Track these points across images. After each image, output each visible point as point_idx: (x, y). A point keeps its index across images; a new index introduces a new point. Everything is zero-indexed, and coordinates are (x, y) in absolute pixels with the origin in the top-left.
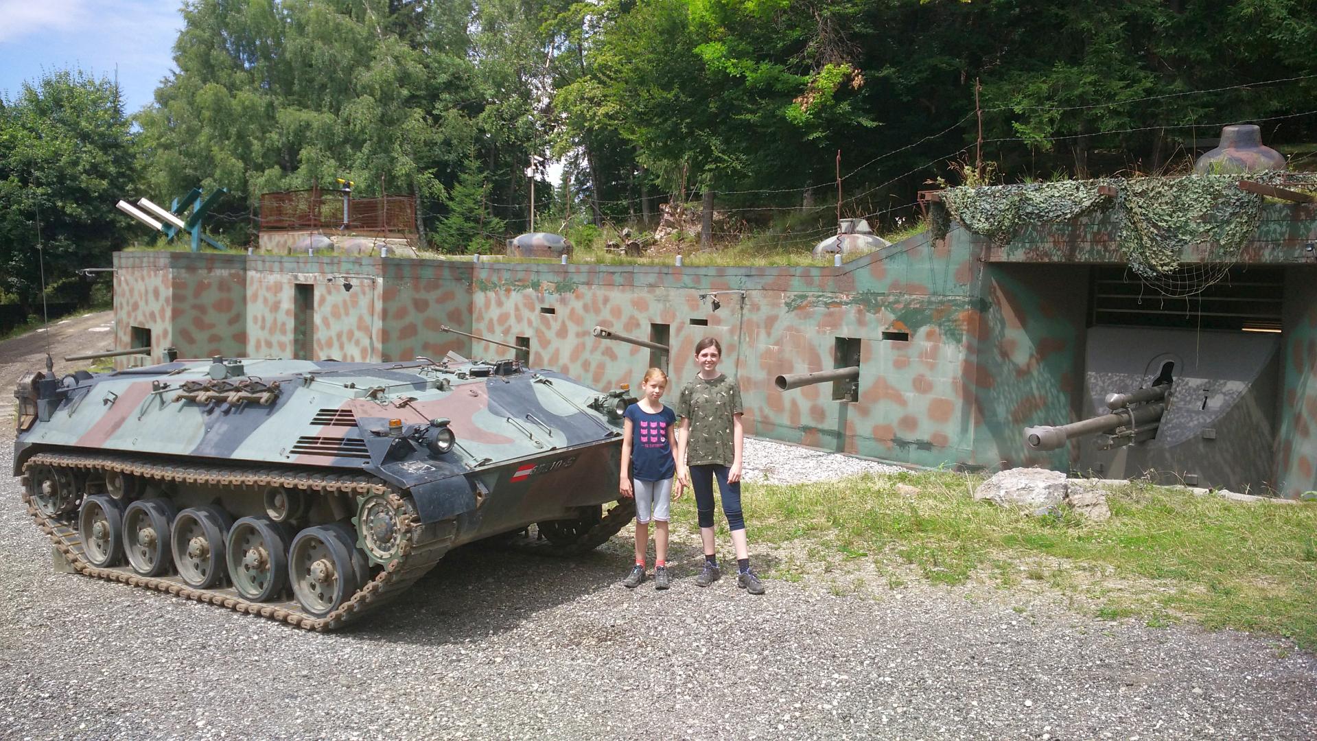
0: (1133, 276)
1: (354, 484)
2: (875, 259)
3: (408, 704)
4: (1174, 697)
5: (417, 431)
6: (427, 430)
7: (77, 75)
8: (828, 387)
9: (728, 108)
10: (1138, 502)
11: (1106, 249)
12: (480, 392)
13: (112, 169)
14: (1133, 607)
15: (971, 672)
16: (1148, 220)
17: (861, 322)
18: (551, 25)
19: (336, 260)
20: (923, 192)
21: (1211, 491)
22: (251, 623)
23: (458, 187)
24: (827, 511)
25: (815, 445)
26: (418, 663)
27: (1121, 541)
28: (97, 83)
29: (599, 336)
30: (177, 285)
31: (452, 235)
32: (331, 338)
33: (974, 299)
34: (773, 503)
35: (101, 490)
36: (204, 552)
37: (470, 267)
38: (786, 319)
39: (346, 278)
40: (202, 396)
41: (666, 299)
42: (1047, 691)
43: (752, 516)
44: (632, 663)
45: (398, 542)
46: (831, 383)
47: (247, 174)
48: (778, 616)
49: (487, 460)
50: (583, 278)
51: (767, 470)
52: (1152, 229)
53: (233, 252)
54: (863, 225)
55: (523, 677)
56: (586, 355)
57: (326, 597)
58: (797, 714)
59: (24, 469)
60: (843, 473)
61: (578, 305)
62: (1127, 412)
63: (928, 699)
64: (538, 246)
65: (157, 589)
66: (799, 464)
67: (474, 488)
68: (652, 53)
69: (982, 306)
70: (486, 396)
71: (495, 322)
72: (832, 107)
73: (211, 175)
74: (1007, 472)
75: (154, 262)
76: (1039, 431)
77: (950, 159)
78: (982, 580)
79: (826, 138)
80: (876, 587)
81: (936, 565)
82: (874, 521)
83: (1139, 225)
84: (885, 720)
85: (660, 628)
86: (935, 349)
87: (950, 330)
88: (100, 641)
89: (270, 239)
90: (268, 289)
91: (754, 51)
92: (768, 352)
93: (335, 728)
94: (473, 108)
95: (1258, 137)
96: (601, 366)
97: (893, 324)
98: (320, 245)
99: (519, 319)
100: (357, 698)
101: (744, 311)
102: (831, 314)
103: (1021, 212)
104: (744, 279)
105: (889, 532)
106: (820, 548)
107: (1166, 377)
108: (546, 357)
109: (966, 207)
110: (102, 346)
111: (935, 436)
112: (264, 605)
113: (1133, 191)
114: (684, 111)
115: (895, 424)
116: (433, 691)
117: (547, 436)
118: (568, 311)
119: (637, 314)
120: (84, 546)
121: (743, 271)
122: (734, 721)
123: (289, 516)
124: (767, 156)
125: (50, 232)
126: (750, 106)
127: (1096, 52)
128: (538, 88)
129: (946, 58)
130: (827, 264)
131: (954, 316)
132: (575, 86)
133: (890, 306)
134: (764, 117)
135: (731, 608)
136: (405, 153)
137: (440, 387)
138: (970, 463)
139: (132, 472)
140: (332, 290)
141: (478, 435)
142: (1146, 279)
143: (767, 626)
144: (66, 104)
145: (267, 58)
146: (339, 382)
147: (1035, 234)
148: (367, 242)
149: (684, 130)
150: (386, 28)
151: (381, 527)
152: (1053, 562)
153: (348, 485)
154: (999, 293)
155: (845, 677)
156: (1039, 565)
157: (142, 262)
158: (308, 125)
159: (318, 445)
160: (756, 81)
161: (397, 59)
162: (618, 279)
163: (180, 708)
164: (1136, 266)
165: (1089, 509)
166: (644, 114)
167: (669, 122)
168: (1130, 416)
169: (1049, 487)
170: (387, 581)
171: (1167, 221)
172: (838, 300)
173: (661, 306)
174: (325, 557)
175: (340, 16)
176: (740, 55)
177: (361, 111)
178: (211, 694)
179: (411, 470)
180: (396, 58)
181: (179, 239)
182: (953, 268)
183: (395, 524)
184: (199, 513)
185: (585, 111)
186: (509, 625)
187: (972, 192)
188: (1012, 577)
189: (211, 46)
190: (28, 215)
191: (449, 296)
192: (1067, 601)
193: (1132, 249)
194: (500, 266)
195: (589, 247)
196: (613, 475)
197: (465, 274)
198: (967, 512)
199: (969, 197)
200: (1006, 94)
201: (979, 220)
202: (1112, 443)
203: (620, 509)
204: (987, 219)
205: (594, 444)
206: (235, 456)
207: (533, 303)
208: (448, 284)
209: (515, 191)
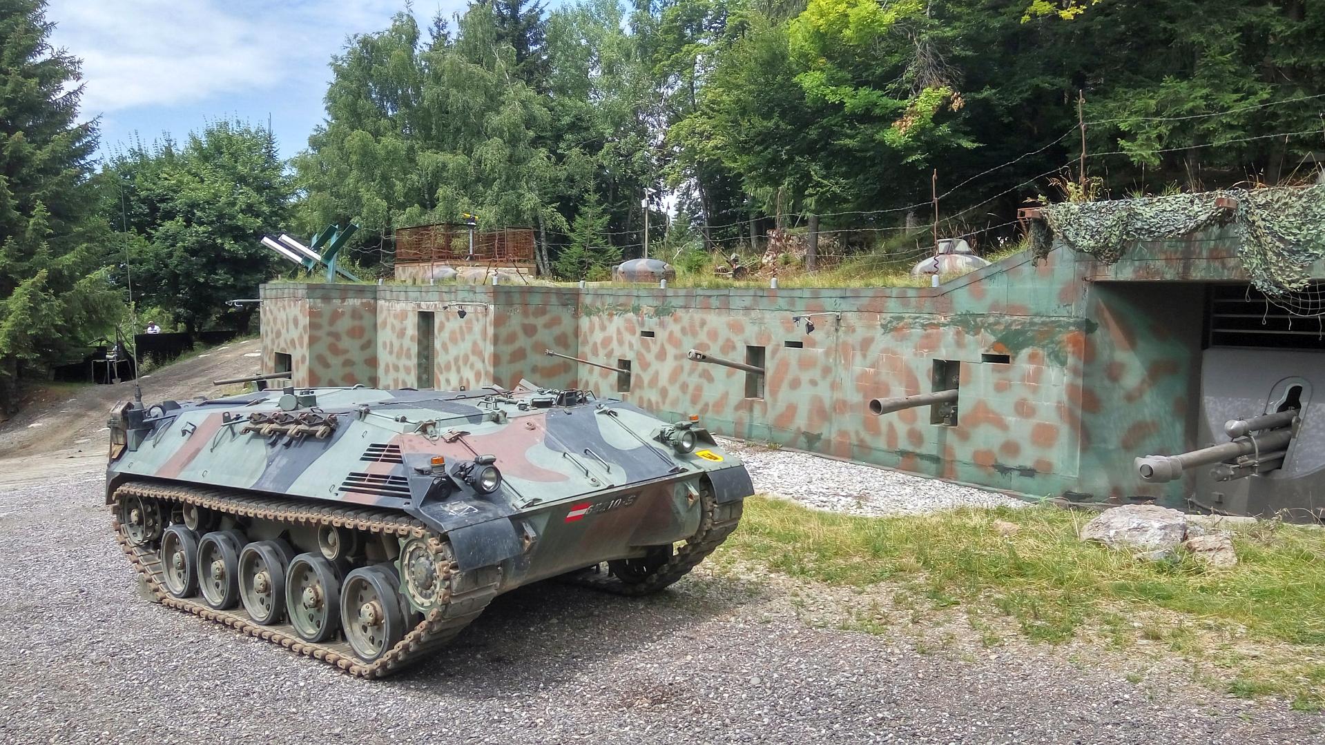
0: (1255, 293)
1: (396, 526)
2: (974, 280)
5: (462, 469)
6: (473, 467)
7: (235, 125)
8: (926, 411)
9: (829, 134)
10: (1268, 545)
11: (1224, 266)
12: (538, 425)
13: (266, 209)
14: (1273, 681)
16: (1273, 234)
17: (960, 344)
18: (664, 66)
19: (455, 289)
20: (1023, 209)
22: (303, 666)
23: (579, 219)
24: (917, 550)
25: (912, 469)
27: (1252, 594)
28: (253, 131)
29: (694, 359)
30: (313, 314)
31: (572, 264)
32: (449, 362)
33: (1078, 320)
34: (859, 540)
35: (179, 521)
36: (267, 587)
37: (576, 293)
38: (882, 341)
39: (461, 306)
40: (266, 428)
41: (761, 321)
43: (836, 554)
45: (438, 589)
46: (929, 407)
47: (390, 212)
48: (854, 679)
49: (537, 500)
50: (681, 302)
51: (860, 497)
52: (1277, 244)
53: (365, 283)
54: (963, 246)
56: (684, 377)
57: (376, 641)
59: (114, 498)
60: (940, 501)
61: (676, 328)
62: (1250, 440)
64: (640, 272)
65: (223, 624)
66: (895, 491)
67: (520, 531)
68: (753, 84)
69: (1089, 327)
70: (543, 429)
71: (599, 346)
72: (932, 129)
73: (359, 214)
74: (1117, 509)
75: (294, 293)
76: (1152, 461)
77: (1049, 176)
78: (1089, 640)
79: (925, 160)
80: (967, 643)
81: (1036, 617)
82: (968, 563)
83: (1263, 239)
85: (722, 689)
86: (1038, 372)
87: (1053, 352)
89: (404, 271)
90: (395, 316)
91: (853, 78)
92: (864, 374)
94: (593, 146)
96: (699, 389)
97: (994, 346)
98: (446, 275)
99: (621, 342)
101: (840, 333)
102: (928, 336)
103: (1129, 228)
104: (839, 301)
105: (986, 578)
106: (908, 594)
107: (1293, 401)
108: (646, 378)
109: (1069, 224)
110: (254, 371)
111: (1038, 462)
112: (318, 646)
113: (1255, 202)
114: (782, 139)
115: (996, 449)
117: (605, 472)
118: (666, 334)
119: (733, 337)
120: (166, 576)
121: (838, 293)
123: (342, 554)
124: (867, 179)
125: (211, 267)
126: (849, 131)
127: (1208, 65)
128: (654, 126)
129: (1048, 78)
130: (924, 285)
131: (1058, 338)
132: (686, 122)
133: (990, 327)
134: (863, 142)
135: (803, 666)
136: (531, 189)
137: (496, 420)
138: (1076, 491)
140: (450, 317)
141: (531, 472)
142: (1270, 297)
143: (840, 692)
144: (224, 150)
145: (408, 106)
146: (391, 415)
147: (1145, 251)
148: (482, 272)
149: (784, 157)
150: (514, 75)
151: (421, 571)
152: (1173, 618)
153: (389, 526)
154: (1107, 315)
156: (1156, 621)
157: (284, 293)
158: (445, 166)
159: (365, 483)
160: (854, 107)
161: (523, 104)
162: (714, 302)
164: (1259, 283)
165: (1212, 554)
166: (746, 142)
167: (769, 150)
168: (1253, 444)
169: (1165, 528)
170: (429, 629)
171: (1295, 235)
172: (935, 322)
173: (756, 328)
174: (374, 599)
175: (472, 65)
176: (839, 83)
177: (491, 152)
179: (452, 512)
180: (522, 102)
181: (316, 272)
182: (1057, 287)
183: (435, 570)
184: (261, 548)
185: (696, 145)
186: (563, 678)
187: (1075, 208)
188: (1124, 635)
189: (358, 96)
190: (192, 252)
191: (555, 321)
192: (1191, 670)
193: (1254, 265)
194: (605, 292)
195: (699, 272)
196: (678, 513)
197: (572, 300)
198: (1072, 553)
199: (1072, 214)
200: (1111, 111)
201: (1084, 238)
202: (1232, 473)
203: (690, 548)
204: (1092, 236)
205: (656, 481)
206: (288, 492)
207: (634, 327)
208: (555, 310)
209: (633, 221)
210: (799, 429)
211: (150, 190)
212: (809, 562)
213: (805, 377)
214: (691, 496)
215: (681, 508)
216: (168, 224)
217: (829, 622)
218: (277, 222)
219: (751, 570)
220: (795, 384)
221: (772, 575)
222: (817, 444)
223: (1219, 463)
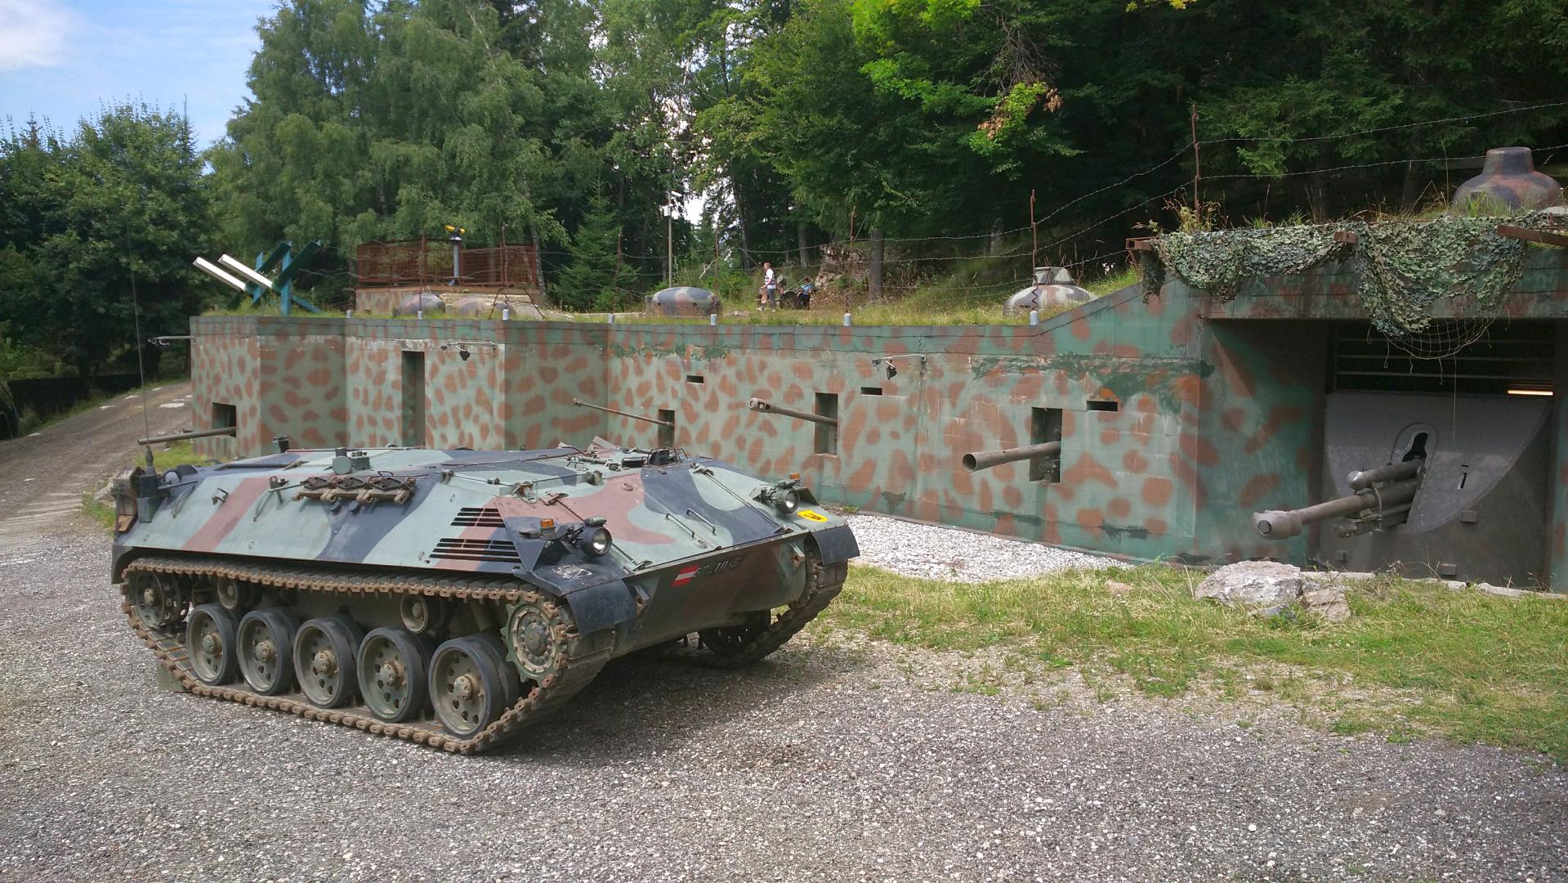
0: (1377, 334)
1: (503, 592)
2: (1078, 317)
3: (570, 833)
4: (1414, 820)
5: (570, 531)
6: (581, 530)
7: (140, 109)
8: (1024, 466)
9: (901, 136)
10: (1382, 599)
11: (1346, 303)
12: (635, 486)
13: (182, 218)
14: (1372, 719)
15: (1190, 795)
16: (1394, 270)
17: (1062, 390)
18: (688, 36)
19: (450, 324)
20: (1132, 239)
21: (1468, 585)
22: (387, 746)
23: (582, 230)
24: (1026, 614)
25: (1010, 533)
26: (577, 788)
27: (1362, 645)
28: (163, 117)
29: (756, 409)
30: (265, 354)
32: (445, 414)
33: (1193, 362)
34: (964, 605)
35: (209, 598)
36: (330, 669)
37: (604, 329)
38: (974, 387)
39: (463, 346)
40: (327, 494)
41: (832, 365)
42: (1274, 815)
43: (940, 620)
44: (813, 787)
45: (553, 654)
46: (1027, 462)
47: (337, 219)
49: (647, 562)
50: (735, 341)
51: (954, 564)
52: (1398, 281)
53: (328, 315)
54: (1063, 274)
55: (695, 803)
56: (740, 430)
57: (470, 717)
58: (998, 841)
59: (123, 576)
60: (1043, 567)
61: (730, 372)
62: (1373, 492)
63: (1142, 824)
64: (682, 304)
65: (278, 709)
66: (992, 556)
67: (634, 593)
68: (810, 73)
69: (1204, 370)
70: (641, 490)
71: (634, 393)
72: (1025, 133)
73: (296, 222)
74: (1232, 566)
75: (239, 328)
76: (1270, 516)
77: (1164, 198)
78: (1203, 692)
79: (1017, 170)
80: (1083, 700)
81: (1151, 675)
82: (1080, 624)
83: (1383, 277)
84: (1094, 847)
85: (842, 748)
86: (1149, 421)
87: (1165, 398)
88: (224, 767)
89: (369, 298)
90: (371, 357)
91: (931, 69)
92: (953, 425)
93: (494, 860)
94: (599, 136)
95: (1529, 161)
96: (758, 443)
97: (1099, 392)
98: (429, 304)
99: (662, 389)
100: (514, 826)
101: (925, 377)
102: (1026, 381)
103: (1246, 263)
104: (923, 341)
105: (1098, 638)
106: (1019, 656)
107: (1418, 450)
108: (694, 432)
109: (1182, 256)
110: (178, 426)
111: (1151, 521)
112: (401, 725)
113: (1376, 236)
114: (849, 140)
115: (1103, 508)
116: (596, 818)
117: (711, 534)
118: (718, 379)
119: (798, 381)
120: (193, 661)
121: (922, 332)
122: (928, 849)
123: (428, 627)
124: (948, 191)
125: (113, 293)
126: (927, 134)
127: (1337, 64)
128: (673, 110)
129: (1158, 74)
130: (1020, 322)
131: (1170, 383)
132: (719, 108)
133: (1095, 370)
134: (944, 146)
135: (920, 725)
136: (520, 191)
137: (592, 482)
138: (1192, 552)
139: (248, 579)
140: (447, 358)
141: (635, 534)
142: (1391, 338)
143: (961, 746)
144: (129, 143)
145: (358, 82)
146: (481, 477)
147: (1263, 286)
148: (484, 301)
149: (850, 163)
150: (496, 44)
151: (533, 639)
152: (1284, 669)
153: (495, 592)
154: (1223, 356)
155: (1050, 801)
156: (1268, 673)
157: (224, 328)
158: (407, 160)
159: (462, 548)
160: (933, 105)
161: (509, 81)
162: (776, 341)
163: (322, 840)
164: (1380, 324)
165: (1326, 608)
166: (803, 144)
167: (832, 154)
168: (1376, 497)
169: (1280, 583)
170: (541, 697)
171: (1415, 272)
172: (1034, 364)
173: (827, 373)
174: (469, 671)
175: (441, 31)
176: (912, 74)
177: (469, 142)
178: (354, 824)
179: (565, 575)
180: (508, 79)
181: (266, 301)
182: (1170, 325)
183: (549, 635)
184: (324, 624)
185: (731, 138)
186: (674, 746)
187: (1189, 238)
188: (1237, 687)
189: (293, 69)
190: (88, 274)
191: (580, 363)
192: (1298, 715)
193: (1375, 305)
194: (640, 328)
195: (737, 297)
196: (784, 575)
197: (599, 336)
198: (1186, 613)
199: (1185, 245)
200: (1230, 114)
201: (1198, 272)
202: (1355, 528)
203: (792, 613)
204: (1207, 271)
205: (762, 542)
206: (367, 561)
207: (678, 371)
208: (579, 349)
209: (649, 232)
210: (878, 489)
211: (30, 194)
212: (911, 629)
213: (885, 429)
214: (797, 558)
215: (786, 570)
216: (57, 239)
217: (940, 685)
218: (196, 236)
219: (850, 639)
220: (874, 437)
221: (874, 643)
222: (900, 507)
223: (1342, 518)
